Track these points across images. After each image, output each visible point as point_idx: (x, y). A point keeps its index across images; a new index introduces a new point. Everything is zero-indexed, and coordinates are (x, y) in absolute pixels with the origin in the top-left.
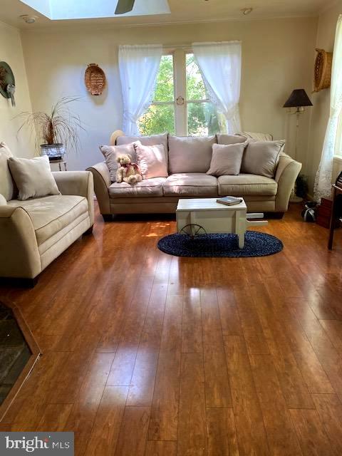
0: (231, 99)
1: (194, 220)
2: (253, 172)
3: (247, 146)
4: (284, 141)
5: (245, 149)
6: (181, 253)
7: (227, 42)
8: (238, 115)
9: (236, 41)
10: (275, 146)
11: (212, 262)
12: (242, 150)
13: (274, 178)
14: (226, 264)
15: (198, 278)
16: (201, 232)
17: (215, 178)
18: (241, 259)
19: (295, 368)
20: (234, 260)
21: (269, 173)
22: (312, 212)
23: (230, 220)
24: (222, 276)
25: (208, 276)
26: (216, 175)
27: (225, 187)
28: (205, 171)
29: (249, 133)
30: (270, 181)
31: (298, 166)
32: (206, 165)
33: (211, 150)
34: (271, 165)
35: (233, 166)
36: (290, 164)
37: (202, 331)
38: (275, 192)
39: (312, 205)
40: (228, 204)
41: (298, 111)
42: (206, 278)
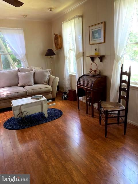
0: (22, 53)
1: (23, 110)
2: (40, 83)
3: (35, 72)
4: (50, 69)
5: (34, 74)
6: (19, 127)
7: (17, 28)
8: (26, 60)
9: (21, 29)
10: (47, 71)
11: (37, 128)
12: (33, 74)
13: (49, 85)
14: (44, 127)
15: (35, 138)
16: (28, 114)
17: (23, 88)
18: (49, 122)
19: (100, 167)
20: (47, 124)
21: (47, 83)
22: (66, 96)
23: (40, 106)
24: (45, 134)
25: (39, 136)
26: (23, 86)
27: (30, 91)
28: (16, 85)
29: (33, 67)
30: (48, 86)
31: (58, 79)
32: (16, 82)
33: (17, 76)
34: (47, 79)
35: (31, 81)
36: (55, 79)
37: (52, 166)
38: (51, 90)
39: (65, 93)
40: (38, 99)
41: (51, 57)
42: (38, 137)
